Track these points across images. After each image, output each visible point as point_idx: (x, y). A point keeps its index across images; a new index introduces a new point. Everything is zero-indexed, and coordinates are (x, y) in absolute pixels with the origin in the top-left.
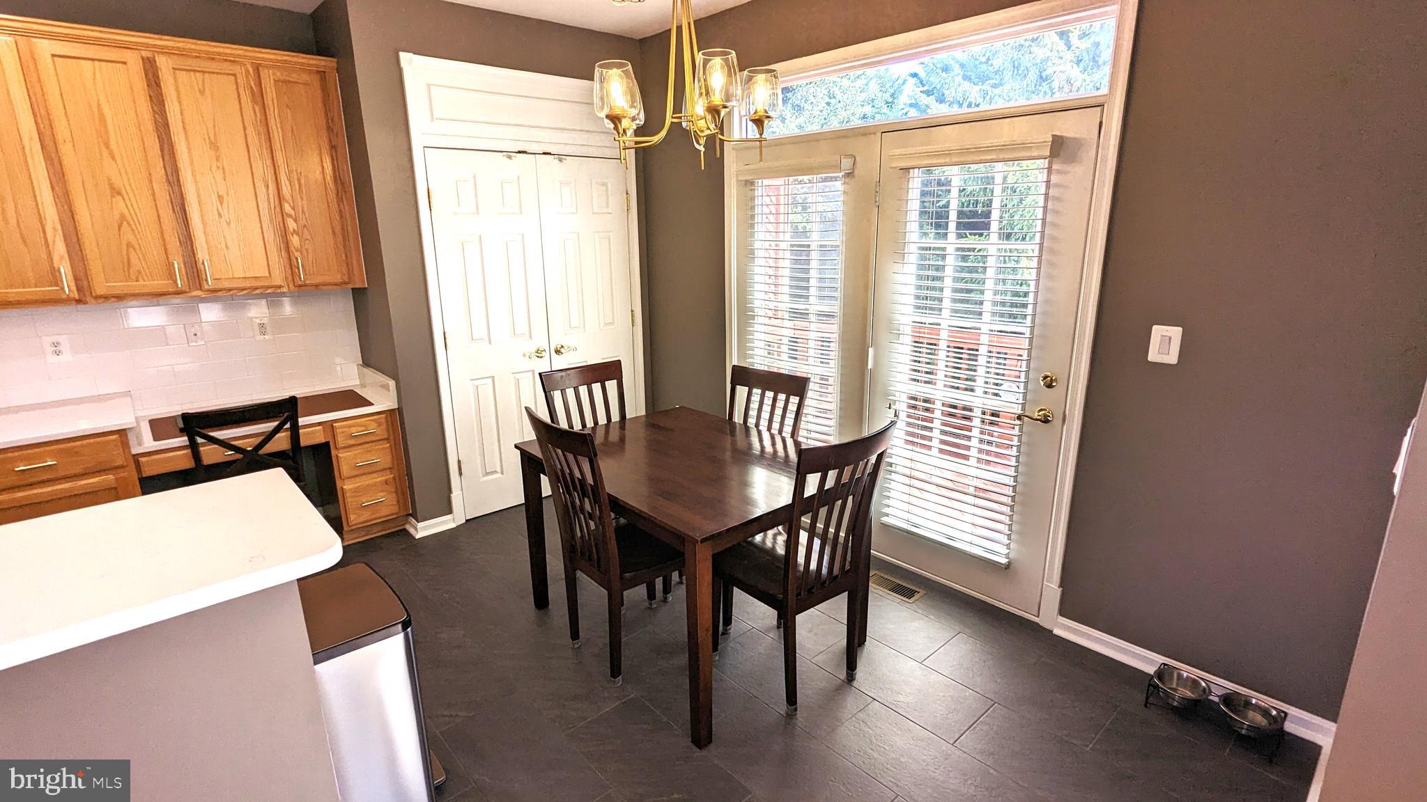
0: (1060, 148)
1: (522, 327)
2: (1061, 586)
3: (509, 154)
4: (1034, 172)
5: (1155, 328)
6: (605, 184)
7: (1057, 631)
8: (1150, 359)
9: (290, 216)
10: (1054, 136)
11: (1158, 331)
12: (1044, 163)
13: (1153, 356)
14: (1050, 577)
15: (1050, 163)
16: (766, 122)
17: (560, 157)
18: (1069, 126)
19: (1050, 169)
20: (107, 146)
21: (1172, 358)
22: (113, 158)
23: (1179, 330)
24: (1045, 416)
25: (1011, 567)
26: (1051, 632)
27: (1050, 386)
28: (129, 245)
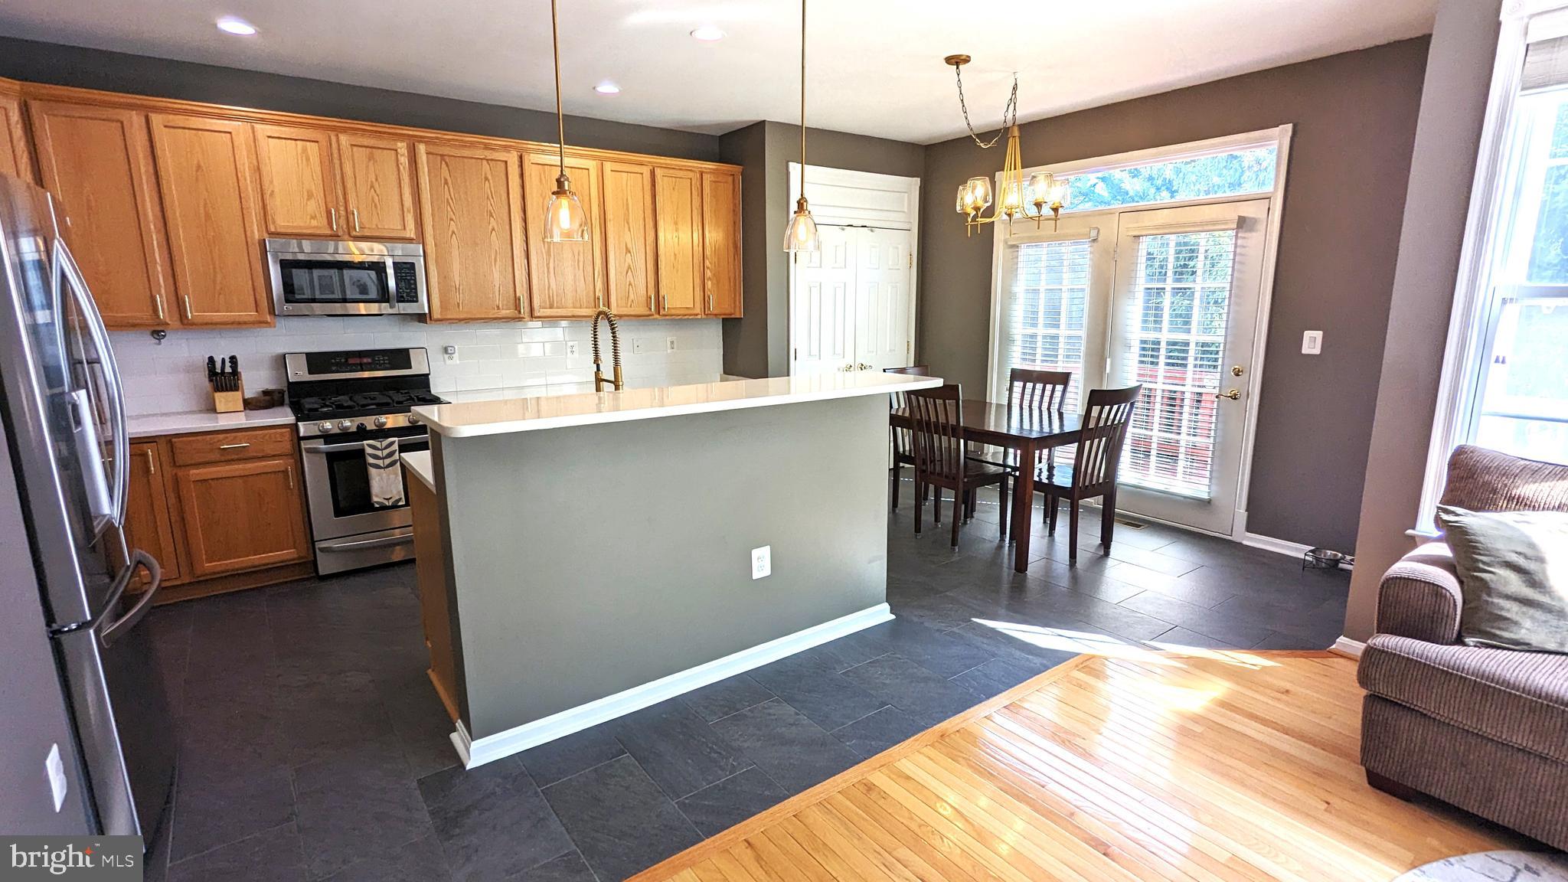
0: (1243, 224)
1: (839, 350)
2: (1246, 511)
3: (842, 227)
4: (1226, 240)
5: (1306, 332)
6: (897, 248)
7: (1245, 542)
8: (1303, 352)
9: (708, 268)
10: (1239, 217)
11: (1308, 334)
12: (1233, 233)
13: (1305, 350)
14: (1240, 505)
15: (1237, 233)
16: (1044, 205)
17: (872, 229)
18: (1248, 210)
19: (1236, 236)
20: (628, 223)
21: (1317, 351)
22: (629, 230)
23: (1321, 333)
24: (1235, 395)
25: (1212, 502)
26: (1241, 544)
27: (1238, 375)
28: (630, 284)
